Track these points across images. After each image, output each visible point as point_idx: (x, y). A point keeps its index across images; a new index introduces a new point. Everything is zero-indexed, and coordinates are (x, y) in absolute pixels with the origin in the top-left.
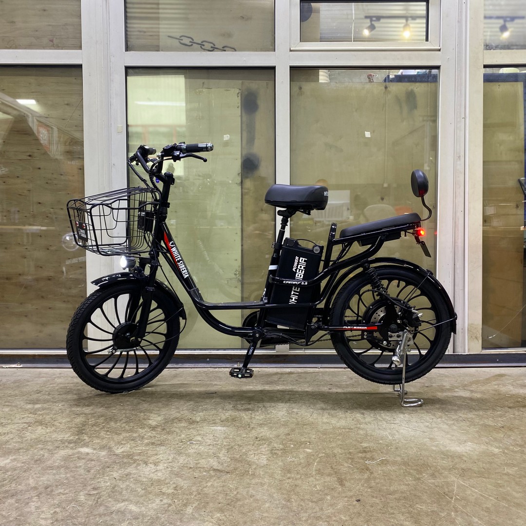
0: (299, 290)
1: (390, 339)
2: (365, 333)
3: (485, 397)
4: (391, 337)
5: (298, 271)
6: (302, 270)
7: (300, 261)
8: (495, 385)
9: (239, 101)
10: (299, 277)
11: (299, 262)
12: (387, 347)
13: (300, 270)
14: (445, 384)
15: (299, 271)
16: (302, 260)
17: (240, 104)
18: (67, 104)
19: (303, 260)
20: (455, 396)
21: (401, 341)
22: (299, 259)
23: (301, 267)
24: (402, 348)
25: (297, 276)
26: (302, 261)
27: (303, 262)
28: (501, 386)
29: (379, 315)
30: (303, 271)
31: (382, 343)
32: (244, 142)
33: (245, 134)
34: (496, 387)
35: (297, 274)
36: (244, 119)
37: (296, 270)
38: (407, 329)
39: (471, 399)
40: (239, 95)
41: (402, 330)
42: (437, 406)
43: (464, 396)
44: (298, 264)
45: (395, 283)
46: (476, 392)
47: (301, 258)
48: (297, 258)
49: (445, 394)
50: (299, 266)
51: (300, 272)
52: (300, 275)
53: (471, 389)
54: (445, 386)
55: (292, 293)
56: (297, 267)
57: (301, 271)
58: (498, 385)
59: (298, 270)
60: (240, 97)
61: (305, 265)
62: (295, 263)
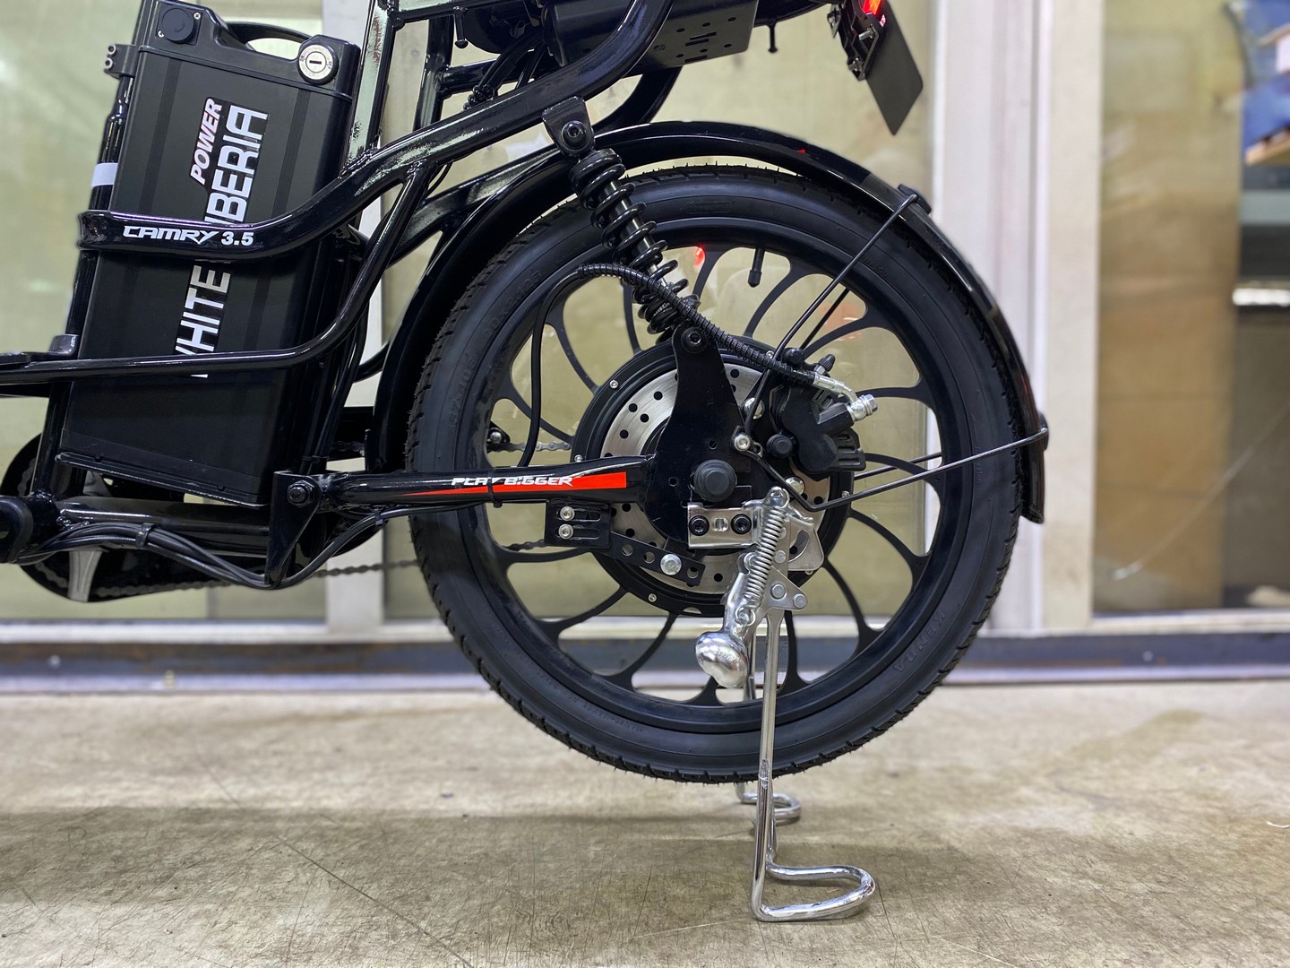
0: (223, 288)
1: (694, 543)
2: (567, 512)
3: (1174, 834)
4: (703, 527)
5: (216, 185)
6: (241, 176)
7: (231, 125)
8: (1185, 763)
10: (225, 213)
11: (222, 129)
12: (682, 586)
13: (227, 173)
14: (970, 759)
15: (225, 183)
16: (242, 118)
19: (246, 123)
20: (1027, 833)
21: (753, 548)
22: (224, 114)
23: (233, 159)
24: (756, 587)
25: (211, 209)
26: (239, 125)
27: (244, 131)
28: (1214, 770)
29: (645, 418)
30: (248, 182)
31: (656, 566)
34: (1193, 772)
35: (214, 198)
37: (208, 174)
38: (784, 486)
39: (1113, 852)
41: (760, 493)
42: (950, 910)
43: (1072, 829)
44: (218, 144)
45: (739, 259)
46: (1119, 806)
47: (234, 111)
48: (212, 108)
49: (979, 819)
50: (225, 152)
51: (231, 188)
52: (228, 202)
53: (1093, 786)
54: (968, 771)
55: (189, 304)
56: (214, 156)
57: (233, 178)
58: (1198, 761)
59: (219, 175)
61: (258, 146)
62: (201, 136)
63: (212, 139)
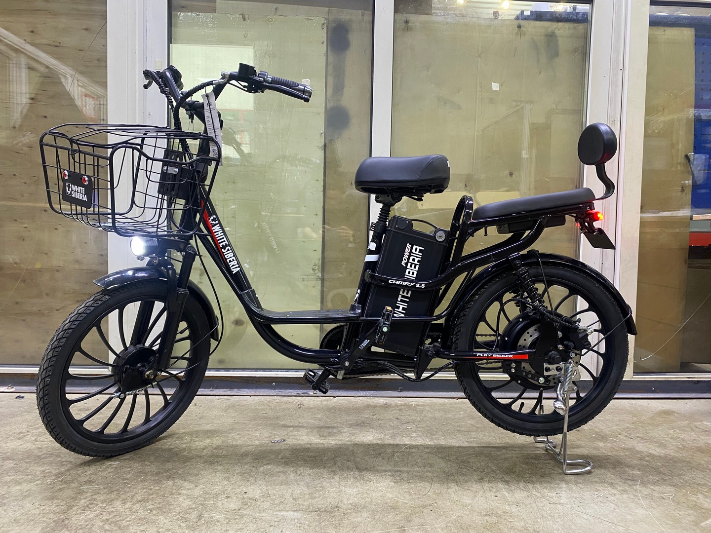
0: (409, 295)
1: (547, 374)
4: (548, 370)
5: (409, 267)
6: (416, 265)
7: (413, 251)
9: (325, 35)
10: (411, 275)
11: (411, 252)
13: (412, 264)
15: (411, 266)
16: (416, 249)
17: (325, 39)
18: (86, 29)
19: (418, 250)
22: (412, 248)
23: (414, 260)
24: (566, 387)
25: (407, 273)
26: (416, 251)
27: (417, 252)
29: (531, 336)
30: (417, 266)
32: (330, 90)
33: (331, 81)
35: (408, 271)
36: (331, 59)
37: (406, 264)
40: (325, 26)
41: (564, 360)
44: (410, 256)
47: (415, 247)
48: (409, 246)
50: (412, 258)
51: (413, 268)
52: (411, 272)
55: (399, 300)
56: (408, 259)
57: (413, 265)
58: (673, 428)
59: (409, 264)
60: (325, 29)
61: (421, 257)
62: (405, 253)
63: (408, 254)
